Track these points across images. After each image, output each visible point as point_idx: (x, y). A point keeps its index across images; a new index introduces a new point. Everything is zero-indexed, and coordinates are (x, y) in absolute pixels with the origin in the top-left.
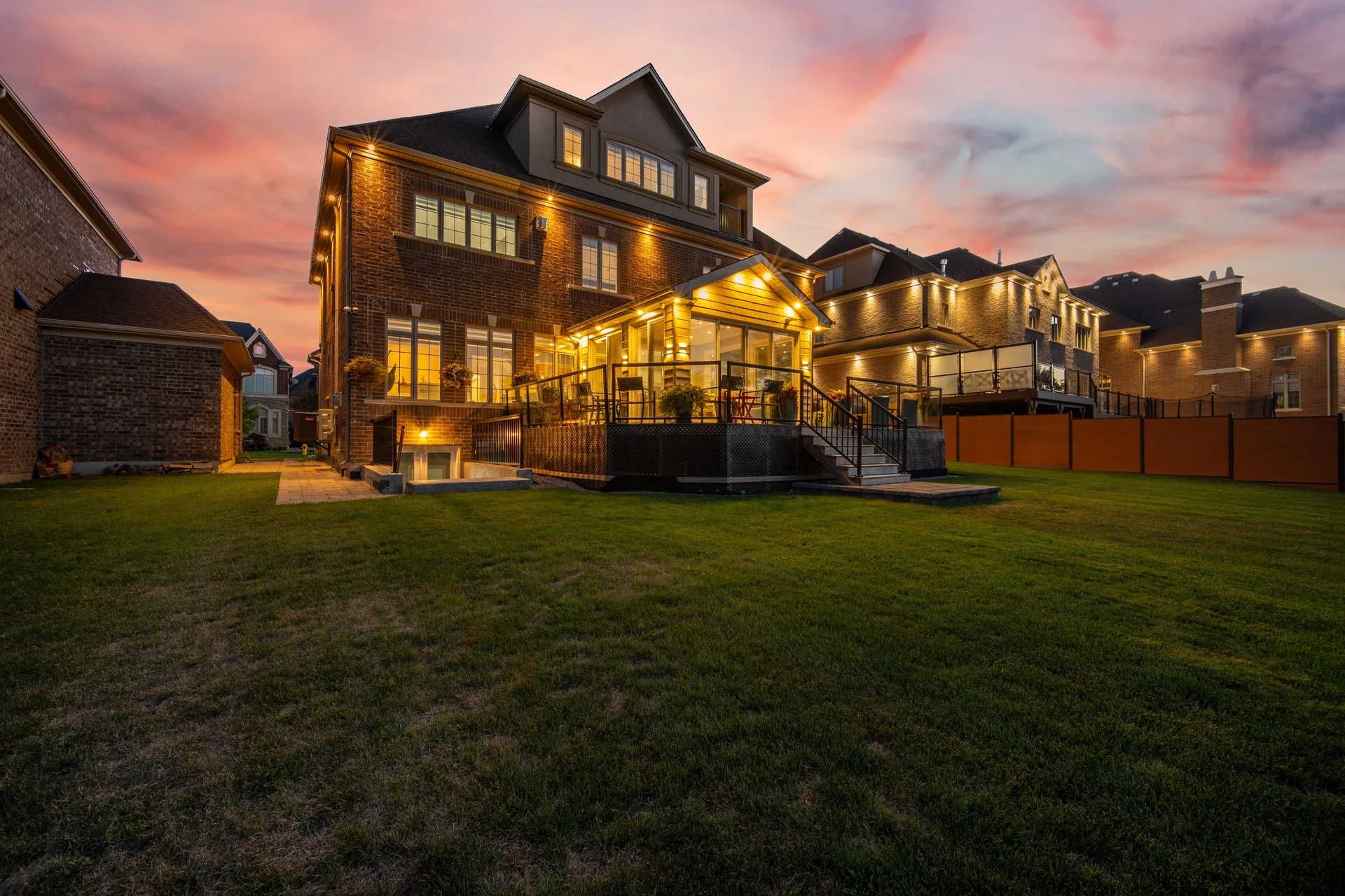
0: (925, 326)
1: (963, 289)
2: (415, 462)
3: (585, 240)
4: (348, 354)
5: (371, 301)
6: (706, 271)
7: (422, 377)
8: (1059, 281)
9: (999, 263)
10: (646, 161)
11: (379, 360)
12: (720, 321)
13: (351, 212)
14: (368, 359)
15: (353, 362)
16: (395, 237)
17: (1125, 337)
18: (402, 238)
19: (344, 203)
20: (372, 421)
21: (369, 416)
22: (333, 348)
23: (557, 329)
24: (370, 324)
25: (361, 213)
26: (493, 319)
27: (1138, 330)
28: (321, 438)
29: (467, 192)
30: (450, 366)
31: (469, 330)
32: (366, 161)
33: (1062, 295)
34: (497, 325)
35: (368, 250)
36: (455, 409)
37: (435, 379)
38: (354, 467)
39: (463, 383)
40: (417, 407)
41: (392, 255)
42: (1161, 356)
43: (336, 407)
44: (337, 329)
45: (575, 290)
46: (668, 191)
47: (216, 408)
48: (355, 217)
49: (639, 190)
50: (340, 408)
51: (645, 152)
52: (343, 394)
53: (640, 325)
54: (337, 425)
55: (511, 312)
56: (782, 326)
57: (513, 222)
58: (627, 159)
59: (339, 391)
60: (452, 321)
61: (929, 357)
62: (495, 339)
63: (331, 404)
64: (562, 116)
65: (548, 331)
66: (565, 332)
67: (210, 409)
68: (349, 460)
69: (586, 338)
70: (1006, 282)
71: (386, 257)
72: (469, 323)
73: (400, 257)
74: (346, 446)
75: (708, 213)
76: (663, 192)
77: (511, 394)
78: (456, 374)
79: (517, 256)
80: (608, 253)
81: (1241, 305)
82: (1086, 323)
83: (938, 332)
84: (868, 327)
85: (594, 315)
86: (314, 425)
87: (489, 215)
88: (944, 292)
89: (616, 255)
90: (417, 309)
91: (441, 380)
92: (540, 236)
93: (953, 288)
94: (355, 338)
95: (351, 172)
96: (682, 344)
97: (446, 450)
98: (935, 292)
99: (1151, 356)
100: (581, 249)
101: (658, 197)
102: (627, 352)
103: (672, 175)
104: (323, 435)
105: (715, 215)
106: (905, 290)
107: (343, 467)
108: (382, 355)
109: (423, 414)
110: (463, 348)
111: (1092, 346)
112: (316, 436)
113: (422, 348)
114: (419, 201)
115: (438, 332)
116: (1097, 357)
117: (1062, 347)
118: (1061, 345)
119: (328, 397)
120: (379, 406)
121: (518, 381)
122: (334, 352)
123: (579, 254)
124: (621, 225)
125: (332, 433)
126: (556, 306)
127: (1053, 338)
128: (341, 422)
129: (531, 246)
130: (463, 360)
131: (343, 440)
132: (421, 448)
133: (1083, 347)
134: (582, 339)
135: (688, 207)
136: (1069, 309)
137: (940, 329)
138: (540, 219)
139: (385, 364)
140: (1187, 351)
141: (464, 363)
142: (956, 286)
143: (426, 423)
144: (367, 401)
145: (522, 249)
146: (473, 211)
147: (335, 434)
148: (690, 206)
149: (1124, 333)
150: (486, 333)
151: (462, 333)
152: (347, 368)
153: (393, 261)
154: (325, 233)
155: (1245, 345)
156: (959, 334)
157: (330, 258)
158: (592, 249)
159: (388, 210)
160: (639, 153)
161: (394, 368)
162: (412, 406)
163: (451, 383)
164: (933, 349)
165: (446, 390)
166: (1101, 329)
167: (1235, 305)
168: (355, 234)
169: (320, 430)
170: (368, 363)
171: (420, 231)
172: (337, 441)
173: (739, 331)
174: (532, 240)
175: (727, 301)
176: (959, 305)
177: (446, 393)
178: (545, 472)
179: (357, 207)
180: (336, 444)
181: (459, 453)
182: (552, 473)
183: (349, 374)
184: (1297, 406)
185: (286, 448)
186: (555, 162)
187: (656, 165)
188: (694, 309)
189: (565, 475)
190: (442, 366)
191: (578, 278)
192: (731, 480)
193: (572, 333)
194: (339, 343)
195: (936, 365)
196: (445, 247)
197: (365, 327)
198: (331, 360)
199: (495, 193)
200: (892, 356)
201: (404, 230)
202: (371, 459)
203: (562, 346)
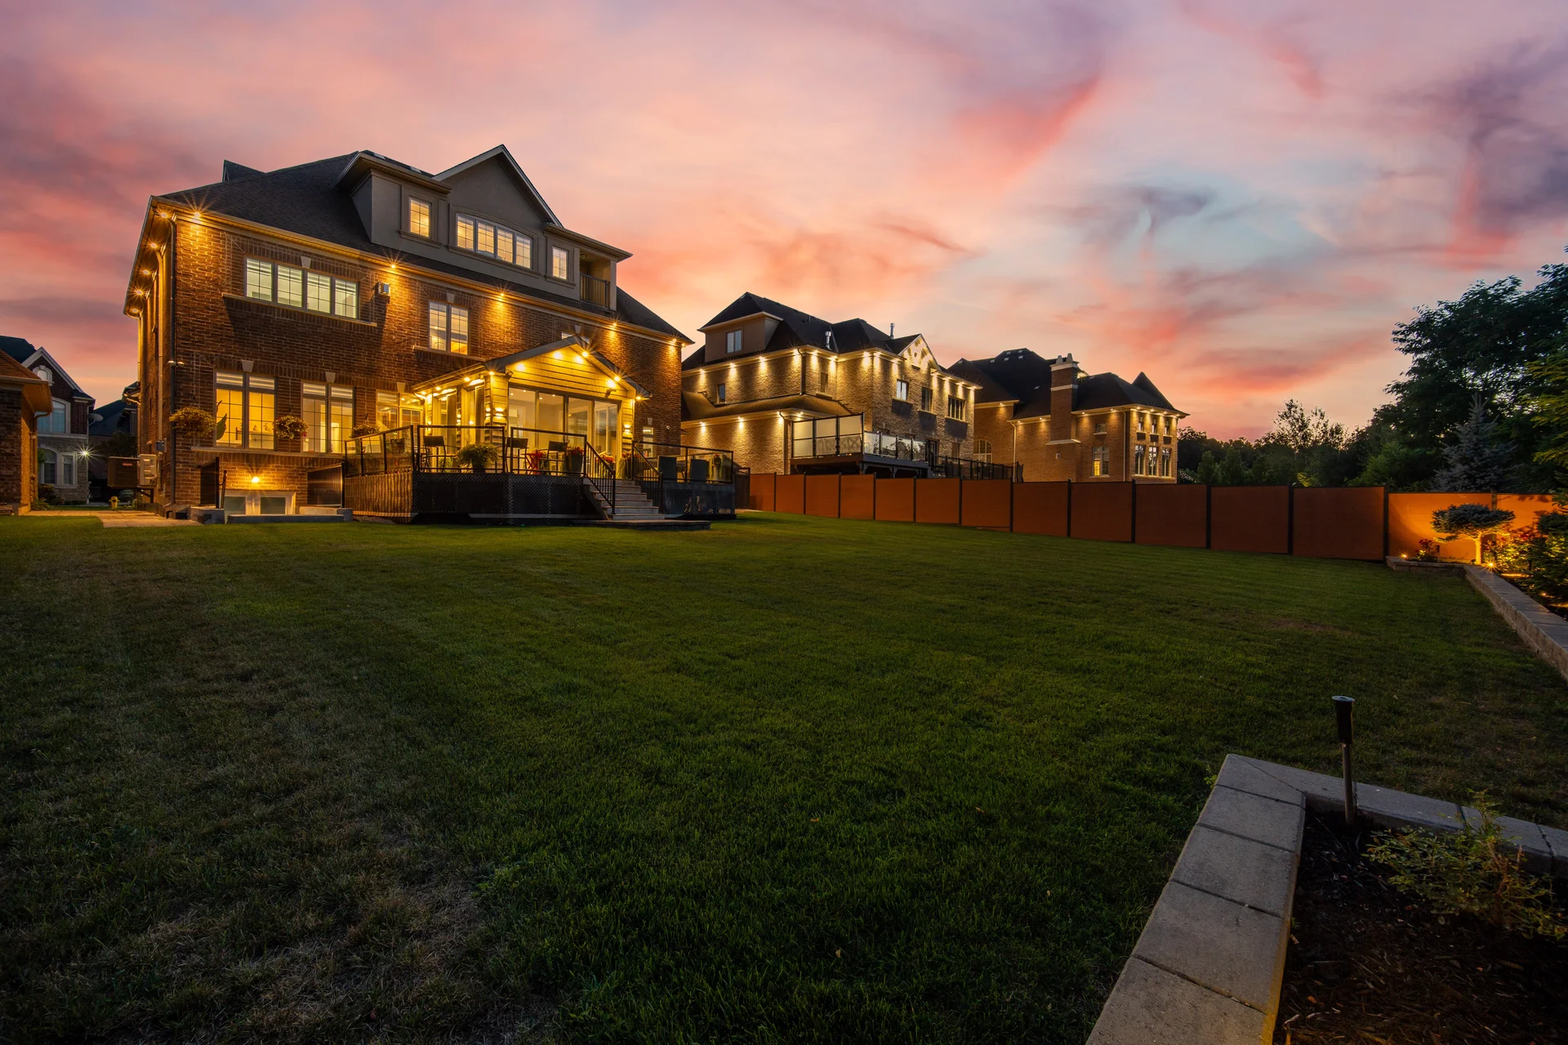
0: (804, 393)
1: (843, 360)
2: (247, 506)
3: (432, 305)
4: (174, 403)
5: (197, 356)
6: (564, 336)
7: (255, 425)
8: (929, 357)
9: (892, 335)
10: (499, 232)
11: (207, 411)
12: (539, 390)
13: (175, 273)
14: (195, 411)
15: (179, 413)
16: (224, 297)
17: (1002, 408)
18: (232, 299)
19: (168, 251)
20: (199, 467)
21: (196, 462)
22: (157, 392)
23: (401, 386)
24: (197, 378)
25: (186, 275)
26: (331, 376)
27: (1012, 402)
28: (142, 483)
29: (302, 258)
30: (285, 418)
31: (305, 385)
32: (192, 227)
33: (933, 370)
34: (335, 382)
35: (194, 309)
36: (290, 457)
37: (270, 429)
38: (181, 508)
39: (297, 435)
40: (248, 455)
41: (221, 314)
42: (1026, 426)
43: (160, 453)
44: (161, 375)
45: (421, 351)
46: (524, 261)
47: (15, 450)
48: (181, 279)
49: (493, 260)
50: (165, 454)
51: (497, 225)
52: (168, 440)
53: (470, 389)
54: (162, 471)
55: (350, 370)
56: (603, 396)
57: (355, 286)
58: (479, 230)
59: (164, 437)
60: (287, 377)
61: (793, 422)
62: (333, 394)
63: (154, 450)
64: (407, 190)
65: (391, 388)
66: (409, 390)
67: (8, 451)
68: (174, 502)
69: (430, 396)
70: (872, 357)
71: (215, 316)
72: (305, 378)
73: (230, 317)
74: (170, 489)
75: (568, 283)
76: (519, 262)
77: (351, 444)
78: (290, 426)
79: (357, 318)
80: (458, 317)
81: (1076, 387)
82: (960, 395)
83: (815, 399)
84: (760, 391)
85: (434, 377)
86: (134, 471)
87: (328, 279)
88: (823, 362)
89: (466, 319)
90: (248, 364)
91: (275, 431)
92: (382, 300)
93: (833, 359)
94: (180, 390)
95: (175, 235)
96: (499, 409)
97: (281, 495)
98: (814, 363)
99: (1020, 426)
100: (428, 313)
101: (513, 267)
102: (460, 412)
103: (529, 247)
104: (144, 481)
105: (574, 285)
106: (789, 358)
107: (168, 510)
108: (210, 406)
109: (254, 461)
110: (299, 402)
111: (968, 415)
112: (137, 481)
113: (254, 399)
114: (251, 264)
115: (272, 387)
116: (971, 426)
117: (932, 418)
118: (931, 414)
119: (150, 442)
120: (207, 453)
121: (358, 434)
122: (157, 396)
123: (425, 318)
124: (471, 292)
125: (156, 479)
126: (400, 365)
127: (923, 407)
128: (166, 468)
129: (373, 309)
130: (298, 413)
131: (168, 485)
132: (253, 494)
133: (957, 417)
134: (426, 396)
135: (545, 277)
136: (941, 383)
137: (818, 396)
138: (383, 285)
139: (214, 415)
140: (1043, 422)
141: (299, 416)
142: (836, 357)
143: (257, 470)
144: (194, 449)
145: (363, 312)
146: (309, 275)
147: (159, 480)
148: (548, 276)
149: (1002, 405)
150: (324, 388)
151: (297, 389)
152: (172, 418)
153: (223, 319)
154: (146, 272)
155: (1078, 420)
156: (838, 401)
157: (152, 293)
158: (440, 313)
159: (217, 272)
160: (492, 226)
161: (224, 419)
162: (243, 454)
163: (284, 434)
164: (799, 416)
165: (280, 440)
166: (977, 401)
167: (1071, 386)
168: (180, 294)
169: (142, 475)
170: (196, 414)
171: (250, 292)
172: (162, 486)
173: (561, 399)
174: (374, 304)
175: (546, 374)
176: (839, 375)
177: (280, 443)
178: (372, 513)
179: (182, 269)
180: (161, 490)
181: (294, 498)
182: (377, 514)
183: (174, 423)
184: (1107, 473)
185: (85, 503)
186: (399, 233)
187: (511, 236)
188: (511, 380)
189: (386, 515)
190: (275, 419)
191: (425, 339)
192: (511, 516)
193: (416, 391)
194: (164, 390)
195: (801, 429)
196: (279, 309)
197: (192, 380)
198: (154, 404)
199: (333, 259)
200: (767, 420)
201: (234, 292)
202: (199, 502)
203: (408, 402)
